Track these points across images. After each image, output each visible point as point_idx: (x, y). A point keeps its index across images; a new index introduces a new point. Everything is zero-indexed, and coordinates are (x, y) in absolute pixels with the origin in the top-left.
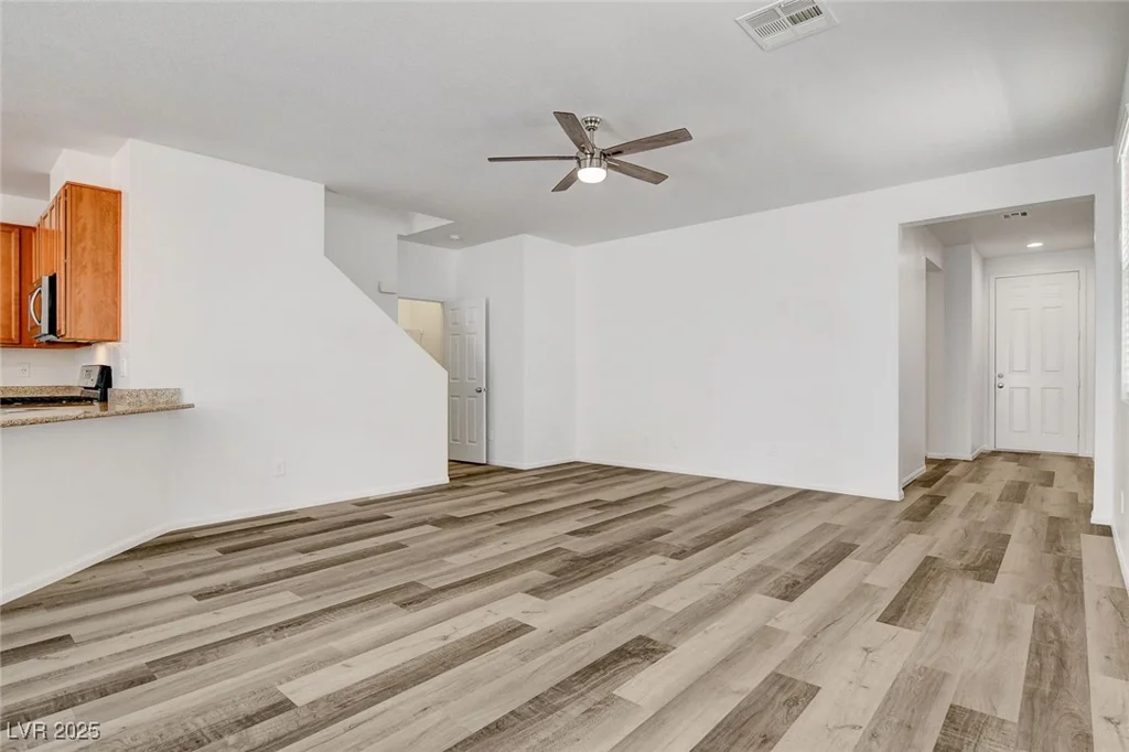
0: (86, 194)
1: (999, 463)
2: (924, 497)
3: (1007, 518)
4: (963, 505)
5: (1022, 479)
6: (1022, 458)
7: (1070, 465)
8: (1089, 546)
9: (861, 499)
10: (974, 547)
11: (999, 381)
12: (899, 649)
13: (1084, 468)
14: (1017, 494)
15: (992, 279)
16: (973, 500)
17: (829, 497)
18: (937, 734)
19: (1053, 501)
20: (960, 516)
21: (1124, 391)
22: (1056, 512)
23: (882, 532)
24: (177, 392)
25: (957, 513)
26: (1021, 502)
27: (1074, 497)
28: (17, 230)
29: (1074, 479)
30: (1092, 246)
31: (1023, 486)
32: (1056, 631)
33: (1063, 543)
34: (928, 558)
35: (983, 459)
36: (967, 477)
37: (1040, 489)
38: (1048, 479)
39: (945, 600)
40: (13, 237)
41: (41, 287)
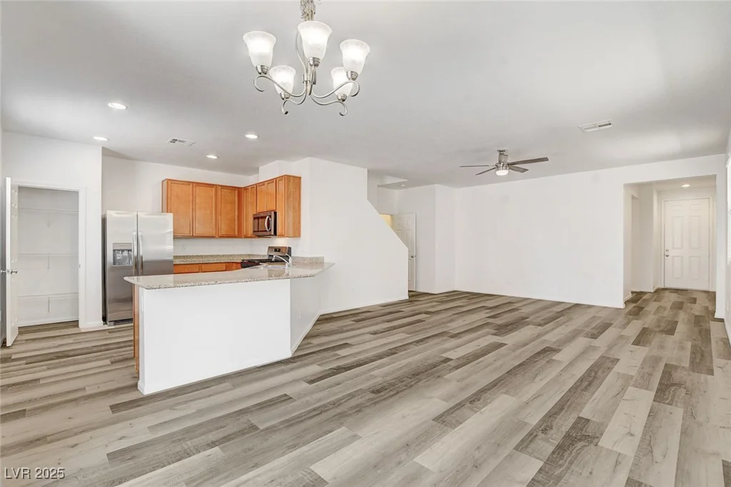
0: (291, 178)
1: (667, 293)
2: (634, 307)
3: (676, 315)
4: (654, 310)
5: (680, 300)
6: (679, 292)
7: (704, 294)
8: (714, 326)
9: (606, 307)
10: (663, 325)
11: (666, 253)
12: (642, 352)
13: (711, 296)
14: (679, 306)
15: (663, 201)
16: (658, 308)
17: (590, 307)
18: (663, 368)
19: (697, 309)
20: (654, 314)
21: (729, 260)
22: (697, 313)
23: (620, 320)
24: (322, 258)
25: (652, 313)
26: (681, 309)
27: (707, 308)
28: (238, 189)
29: (707, 300)
30: (715, 186)
31: (682, 303)
32: (700, 348)
33: (702, 324)
34: (644, 328)
35: (659, 292)
36: (653, 299)
37: (689, 304)
38: (694, 301)
39: (657, 339)
40: (236, 192)
41: (270, 216)
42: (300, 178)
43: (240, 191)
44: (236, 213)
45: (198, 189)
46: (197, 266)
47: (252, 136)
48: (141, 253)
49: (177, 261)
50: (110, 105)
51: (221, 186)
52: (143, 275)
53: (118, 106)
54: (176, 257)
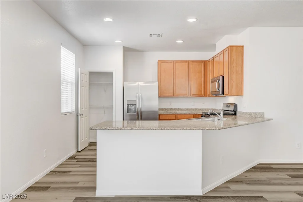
0: (234, 48)
24: (263, 114)
28: (204, 62)
40: (203, 64)
41: (219, 79)
42: (242, 47)
43: (205, 63)
44: (203, 79)
45: (177, 65)
46: (175, 115)
47: (192, 20)
48: (140, 106)
49: (161, 112)
50: (105, 20)
51: (191, 61)
52: (141, 119)
53: (108, 20)
54: (160, 109)
